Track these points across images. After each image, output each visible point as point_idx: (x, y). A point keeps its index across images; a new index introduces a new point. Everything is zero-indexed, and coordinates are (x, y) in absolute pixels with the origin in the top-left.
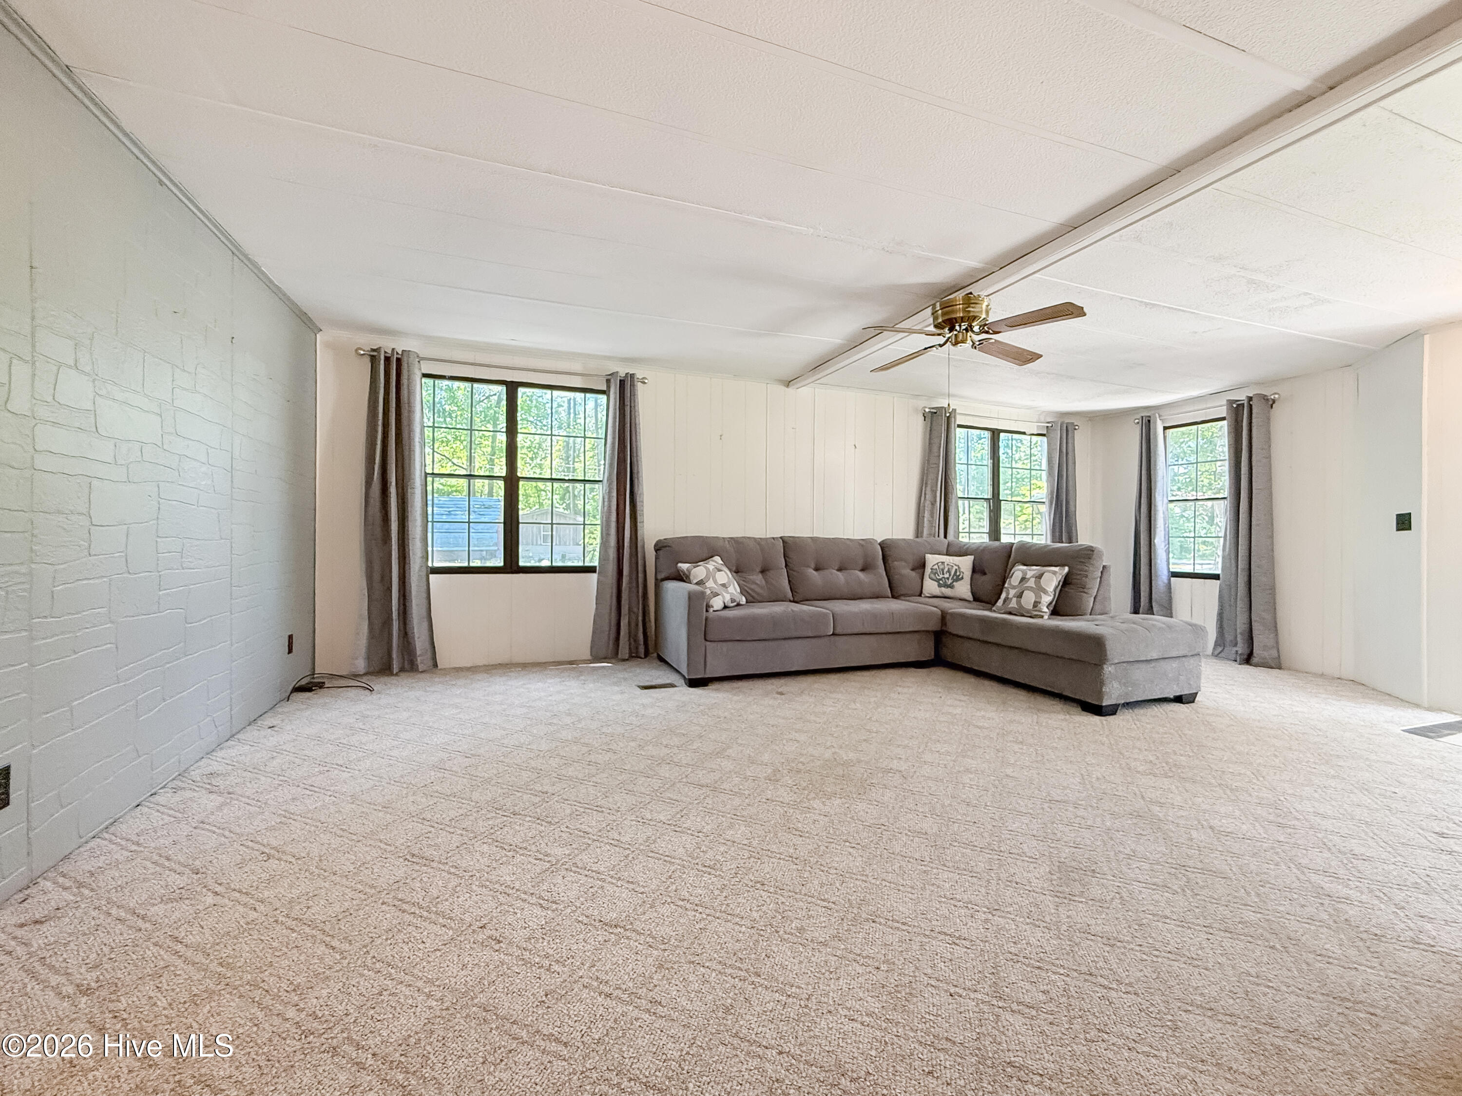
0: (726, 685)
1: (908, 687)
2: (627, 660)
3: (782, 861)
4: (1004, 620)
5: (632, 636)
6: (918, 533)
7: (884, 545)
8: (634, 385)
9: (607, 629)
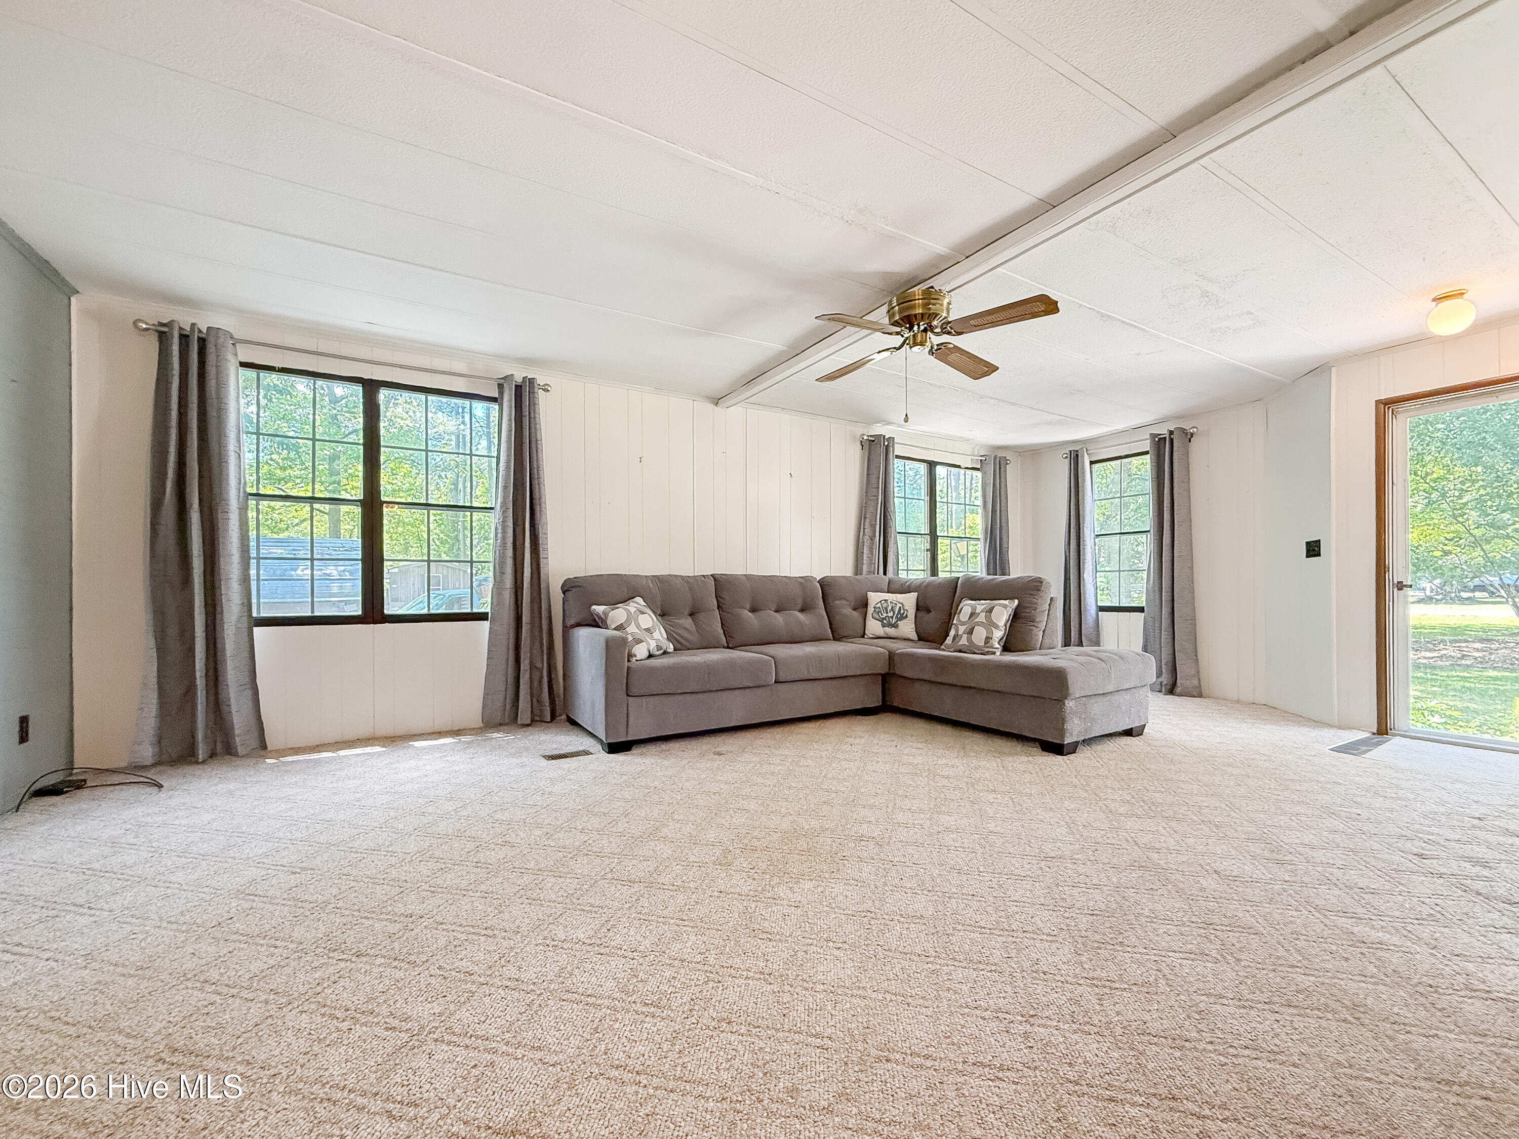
0: (652, 749)
1: (860, 737)
2: (528, 725)
3: (750, 982)
4: (956, 657)
5: (535, 696)
6: (858, 570)
7: (823, 583)
8: (534, 393)
9: (503, 689)
